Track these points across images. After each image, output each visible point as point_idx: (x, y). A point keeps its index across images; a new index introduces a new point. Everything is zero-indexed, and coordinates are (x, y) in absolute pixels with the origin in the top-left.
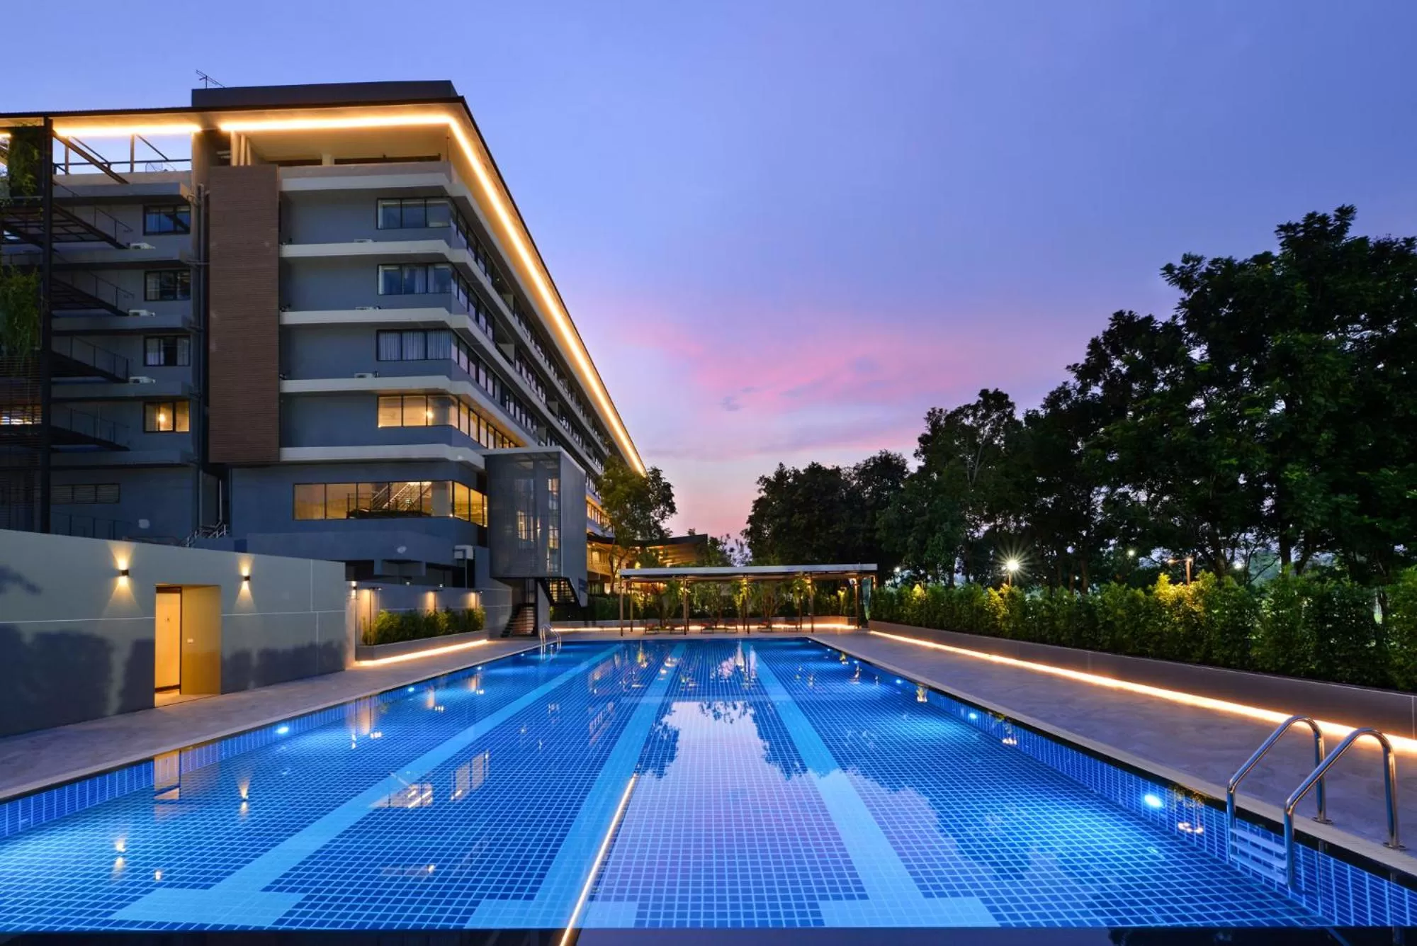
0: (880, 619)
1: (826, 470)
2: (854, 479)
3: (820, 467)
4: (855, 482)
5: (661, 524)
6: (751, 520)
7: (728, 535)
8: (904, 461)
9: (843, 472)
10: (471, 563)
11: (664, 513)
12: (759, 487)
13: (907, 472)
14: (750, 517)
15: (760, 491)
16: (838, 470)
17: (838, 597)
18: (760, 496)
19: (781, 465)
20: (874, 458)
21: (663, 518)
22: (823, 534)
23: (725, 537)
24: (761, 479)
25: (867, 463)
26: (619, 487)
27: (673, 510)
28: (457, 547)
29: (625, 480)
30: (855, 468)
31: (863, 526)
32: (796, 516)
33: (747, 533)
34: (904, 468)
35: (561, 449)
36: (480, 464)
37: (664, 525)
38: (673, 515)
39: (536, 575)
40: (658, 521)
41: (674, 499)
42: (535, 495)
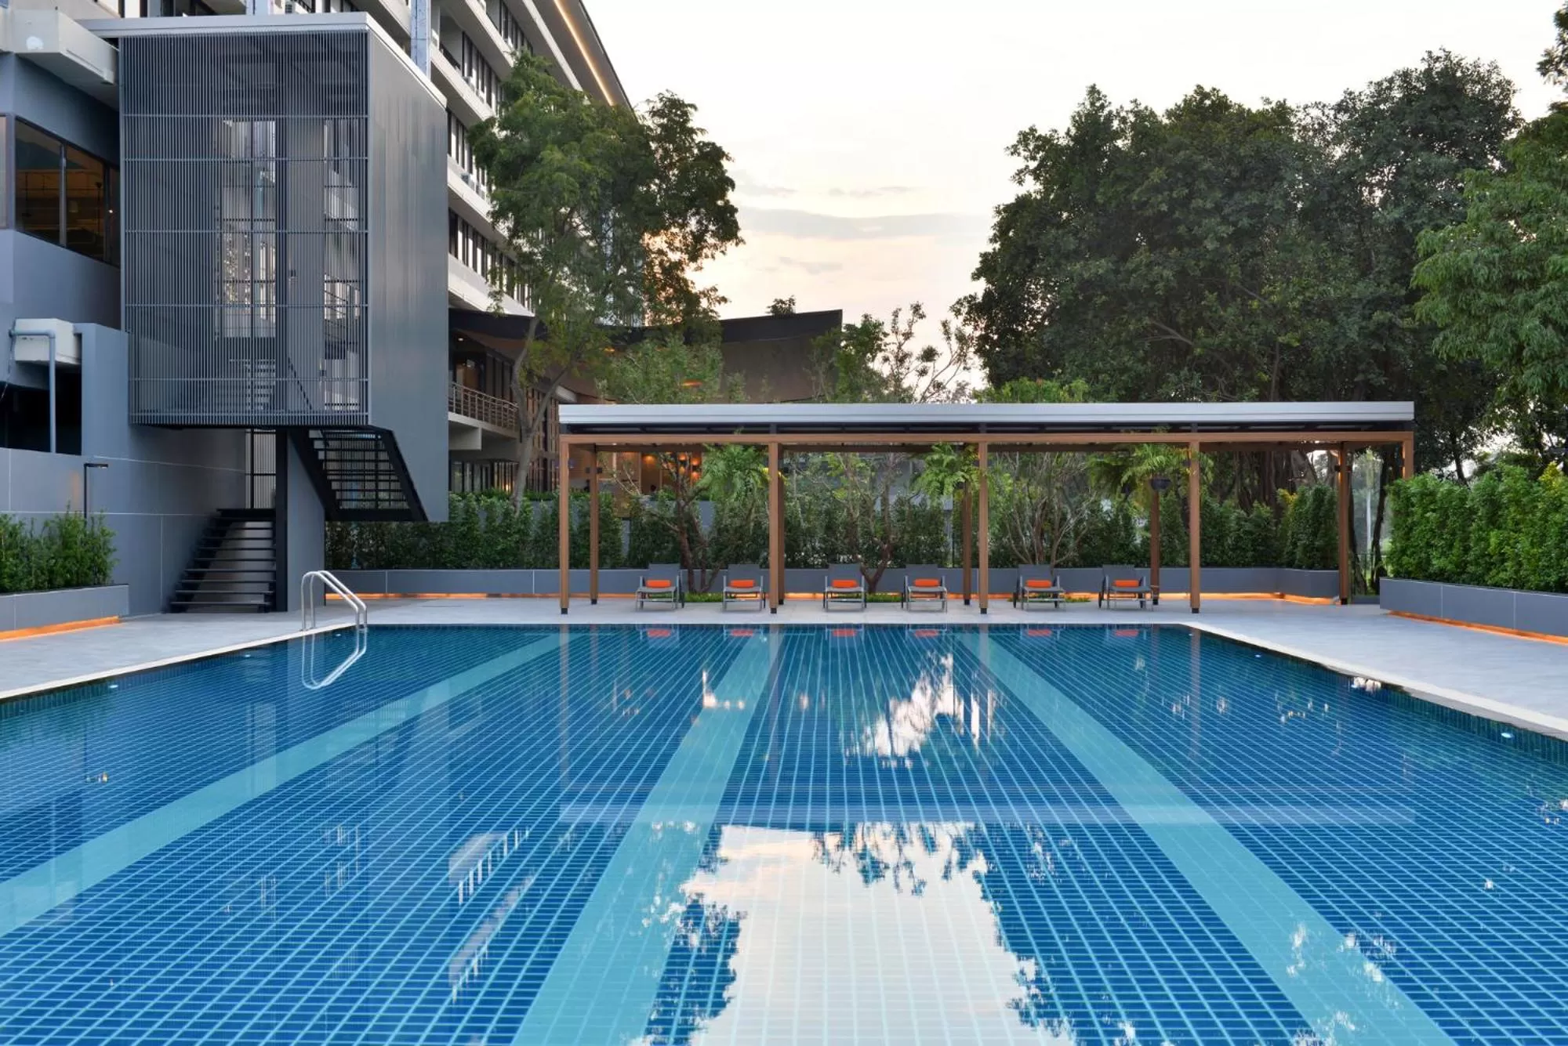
0: (1423, 572)
1: (1242, 114)
2: (1338, 140)
3: (1222, 104)
4: (1338, 152)
5: (689, 273)
6: (988, 267)
7: (916, 309)
8: (1506, 87)
9: (1299, 119)
10: (70, 377)
11: (699, 238)
12: (1019, 162)
13: (1515, 123)
14: (985, 256)
15: (1019, 177)
16: (1282, 112)
17: (1279, 510)
18: (1022, 191)
19: (1093, 91)
20: (1405, 75)
21: (694, 257)
22: (1230, 313)
23: (906, 315)
24: (1025, 138)
25: (1381, 91)
26: (553, 155)
27: (727, 227)
28: (25, 325)
29: (573, 132)
30: (1340, 108)
31: (1364, 289)
32: (1141, 257)
33: (976, 309)
34: (1505, 108)
35: (371, 23)
36: (98, 62)
37: (699, 277)
38: (730, 246)
39: (283, 416)
40: (678, 265)
41: (732, 197)
42: (282, 169)
